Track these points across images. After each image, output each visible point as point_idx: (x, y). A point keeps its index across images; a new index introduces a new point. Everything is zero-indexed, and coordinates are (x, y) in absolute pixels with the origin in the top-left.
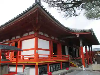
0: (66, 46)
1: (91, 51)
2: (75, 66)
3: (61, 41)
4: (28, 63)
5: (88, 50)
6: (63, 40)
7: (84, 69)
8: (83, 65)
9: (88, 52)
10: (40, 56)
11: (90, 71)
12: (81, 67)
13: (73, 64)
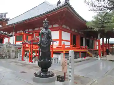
0: (84, 37)
1: (108, 43)
2: (91, 56)
3: (80, 33)
4: (57, 51)
5: (105, 42)
6: (82, 32)
7: (99, 58)
8: (99, 56)
9: (105, 44)
10: (66, 46)
11: (104, 60)
12: (97, 57)
13: (89, 54)
